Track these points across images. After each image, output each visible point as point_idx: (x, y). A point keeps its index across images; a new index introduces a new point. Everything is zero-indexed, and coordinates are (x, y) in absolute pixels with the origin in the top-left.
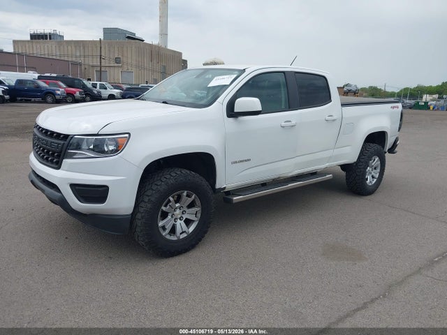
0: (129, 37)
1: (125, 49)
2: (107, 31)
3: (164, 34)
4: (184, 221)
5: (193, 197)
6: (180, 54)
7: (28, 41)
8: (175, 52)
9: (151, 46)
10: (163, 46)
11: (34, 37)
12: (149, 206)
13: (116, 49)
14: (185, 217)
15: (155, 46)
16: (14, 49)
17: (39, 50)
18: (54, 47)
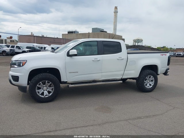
0: (101, 31)
1: (99, 35)
2: (93, 29)
3: (115, 29)
4: (48, 91)
5: (50, 83)
6: (122, 36)
7: (67, 34)
8: (119, 36)
9: (109, 34)
10: (115, 34)
11: (69, 32)
12: (32, 84)
13: (96, 35)
14: (48, 90)
15: (111, 34)
16: (62, 37)
17: (70, 37)
18: (75, 36)
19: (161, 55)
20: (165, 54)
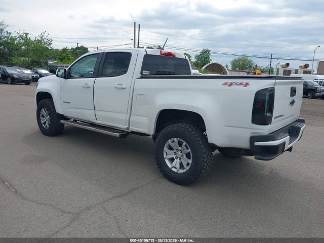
19: (225, 84)
20: (245, 81)
